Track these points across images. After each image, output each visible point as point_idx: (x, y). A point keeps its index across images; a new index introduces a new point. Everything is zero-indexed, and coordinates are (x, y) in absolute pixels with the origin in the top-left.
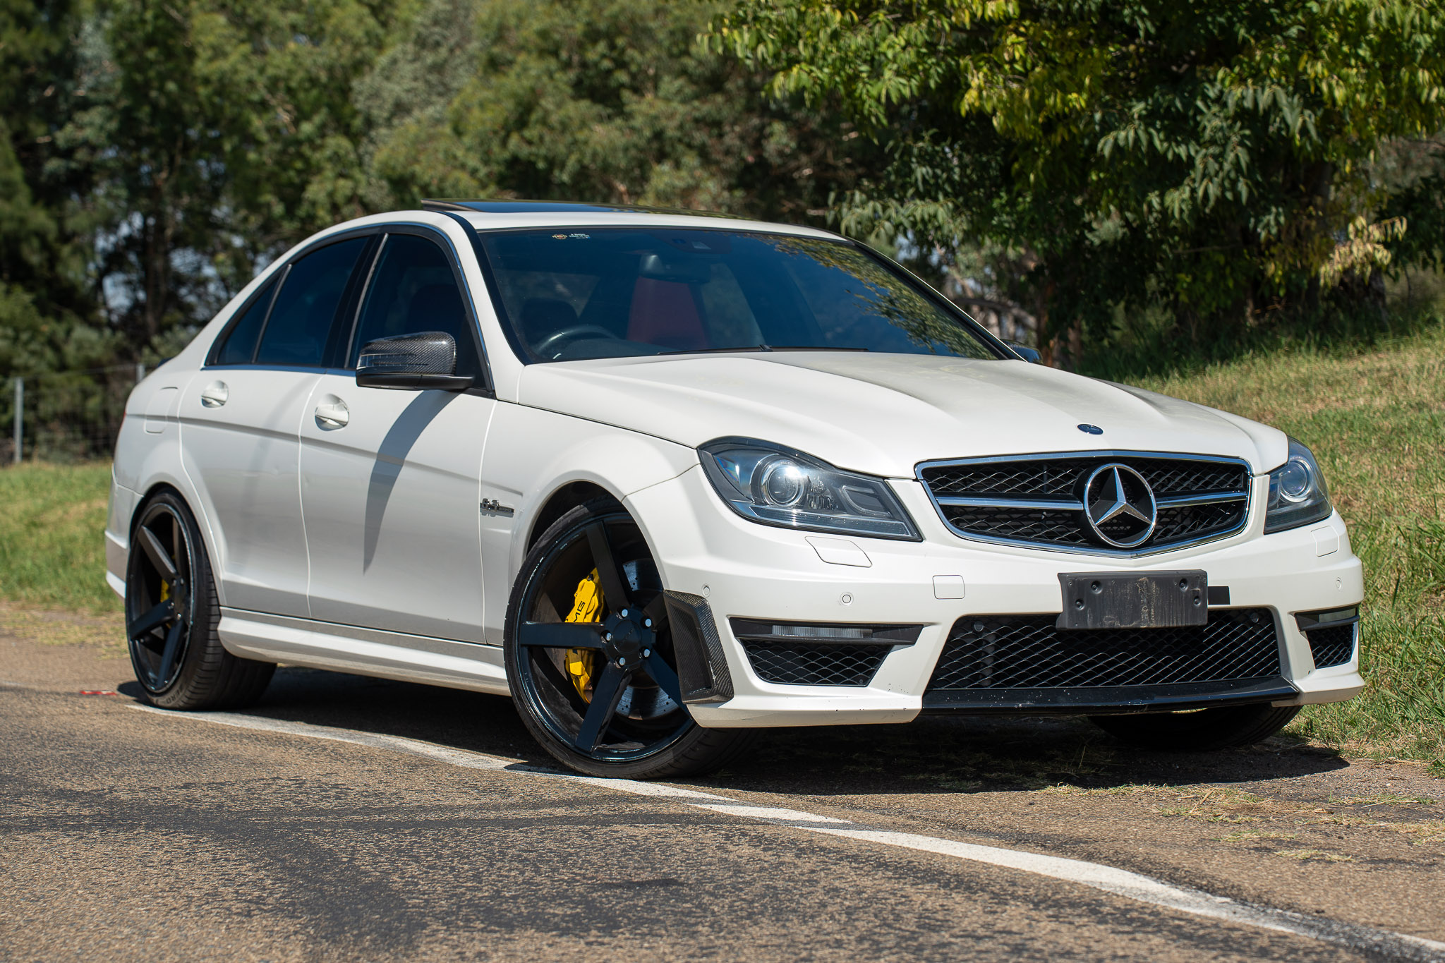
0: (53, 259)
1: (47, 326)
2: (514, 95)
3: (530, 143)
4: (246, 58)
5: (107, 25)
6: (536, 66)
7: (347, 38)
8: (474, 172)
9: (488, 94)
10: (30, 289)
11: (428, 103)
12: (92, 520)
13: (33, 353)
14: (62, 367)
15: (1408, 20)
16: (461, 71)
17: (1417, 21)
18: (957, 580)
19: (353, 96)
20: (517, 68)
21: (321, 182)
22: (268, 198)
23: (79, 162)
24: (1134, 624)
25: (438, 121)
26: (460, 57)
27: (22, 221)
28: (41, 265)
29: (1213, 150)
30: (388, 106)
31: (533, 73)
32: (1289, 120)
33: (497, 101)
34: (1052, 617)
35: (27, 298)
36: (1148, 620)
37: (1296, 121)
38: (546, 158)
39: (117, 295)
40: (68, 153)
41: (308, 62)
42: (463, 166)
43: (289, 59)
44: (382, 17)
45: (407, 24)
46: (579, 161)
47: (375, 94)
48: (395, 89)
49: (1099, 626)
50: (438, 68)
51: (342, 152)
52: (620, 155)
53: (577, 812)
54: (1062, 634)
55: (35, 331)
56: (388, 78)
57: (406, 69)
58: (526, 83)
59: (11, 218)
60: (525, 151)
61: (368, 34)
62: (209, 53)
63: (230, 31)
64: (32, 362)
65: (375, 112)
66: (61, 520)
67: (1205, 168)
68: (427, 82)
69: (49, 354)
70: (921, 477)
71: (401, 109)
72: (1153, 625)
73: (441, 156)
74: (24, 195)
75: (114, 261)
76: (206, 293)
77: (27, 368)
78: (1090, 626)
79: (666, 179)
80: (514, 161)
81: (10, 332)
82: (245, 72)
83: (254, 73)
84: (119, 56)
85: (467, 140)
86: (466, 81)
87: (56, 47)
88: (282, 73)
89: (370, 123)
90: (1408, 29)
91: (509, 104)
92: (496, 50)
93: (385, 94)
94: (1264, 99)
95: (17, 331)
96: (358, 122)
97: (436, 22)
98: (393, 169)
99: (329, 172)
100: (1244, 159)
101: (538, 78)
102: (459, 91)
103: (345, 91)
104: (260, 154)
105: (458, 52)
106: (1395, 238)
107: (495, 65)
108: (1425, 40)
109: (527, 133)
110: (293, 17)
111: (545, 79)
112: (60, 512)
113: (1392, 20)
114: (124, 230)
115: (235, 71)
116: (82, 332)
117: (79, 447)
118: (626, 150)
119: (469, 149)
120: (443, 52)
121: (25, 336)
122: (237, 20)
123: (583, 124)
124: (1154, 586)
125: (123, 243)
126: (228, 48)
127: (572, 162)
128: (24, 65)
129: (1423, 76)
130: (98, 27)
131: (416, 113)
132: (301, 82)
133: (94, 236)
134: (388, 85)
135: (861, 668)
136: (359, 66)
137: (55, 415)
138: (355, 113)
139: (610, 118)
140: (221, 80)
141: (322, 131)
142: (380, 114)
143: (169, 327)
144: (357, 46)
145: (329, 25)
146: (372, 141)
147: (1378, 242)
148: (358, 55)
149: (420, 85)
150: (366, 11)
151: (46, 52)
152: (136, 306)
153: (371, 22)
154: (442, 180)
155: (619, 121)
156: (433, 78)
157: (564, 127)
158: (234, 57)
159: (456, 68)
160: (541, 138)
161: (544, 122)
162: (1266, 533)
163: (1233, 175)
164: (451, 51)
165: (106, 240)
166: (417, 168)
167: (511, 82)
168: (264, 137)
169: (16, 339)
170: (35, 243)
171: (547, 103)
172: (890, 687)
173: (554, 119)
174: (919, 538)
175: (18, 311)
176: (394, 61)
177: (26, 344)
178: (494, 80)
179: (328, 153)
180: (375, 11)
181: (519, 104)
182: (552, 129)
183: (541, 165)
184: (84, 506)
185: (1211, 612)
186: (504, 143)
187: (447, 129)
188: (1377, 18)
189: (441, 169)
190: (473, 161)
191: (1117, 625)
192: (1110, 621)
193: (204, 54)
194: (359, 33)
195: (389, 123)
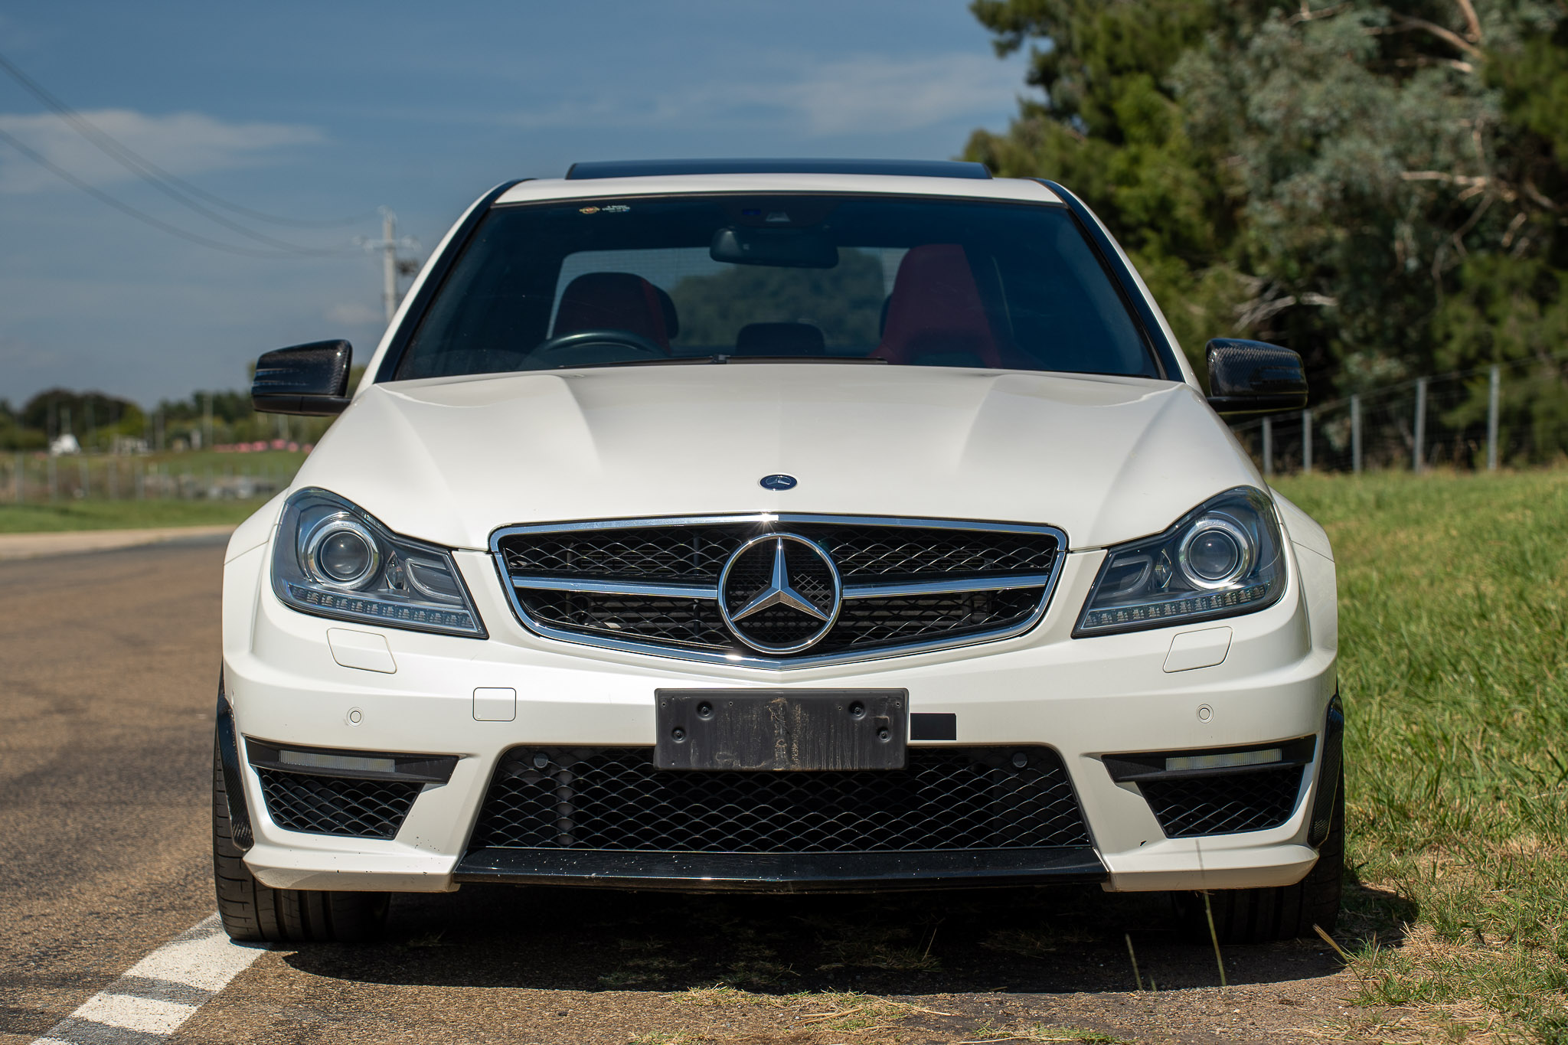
18: (509, 695)
24: (762, 765)
34: (646, 752)
36: (785, 759)
49: (707, 766)
54: (666, 776)
70: (495, 548)
72: (797, 767)
78: (694, 764)
124: (798, 711)
135: (386, 813)
162: (1076, 635)
172: (418, 843)
174: (484, 635)
185: (912, 751)
191: (737, 765)
192: (724, 760)
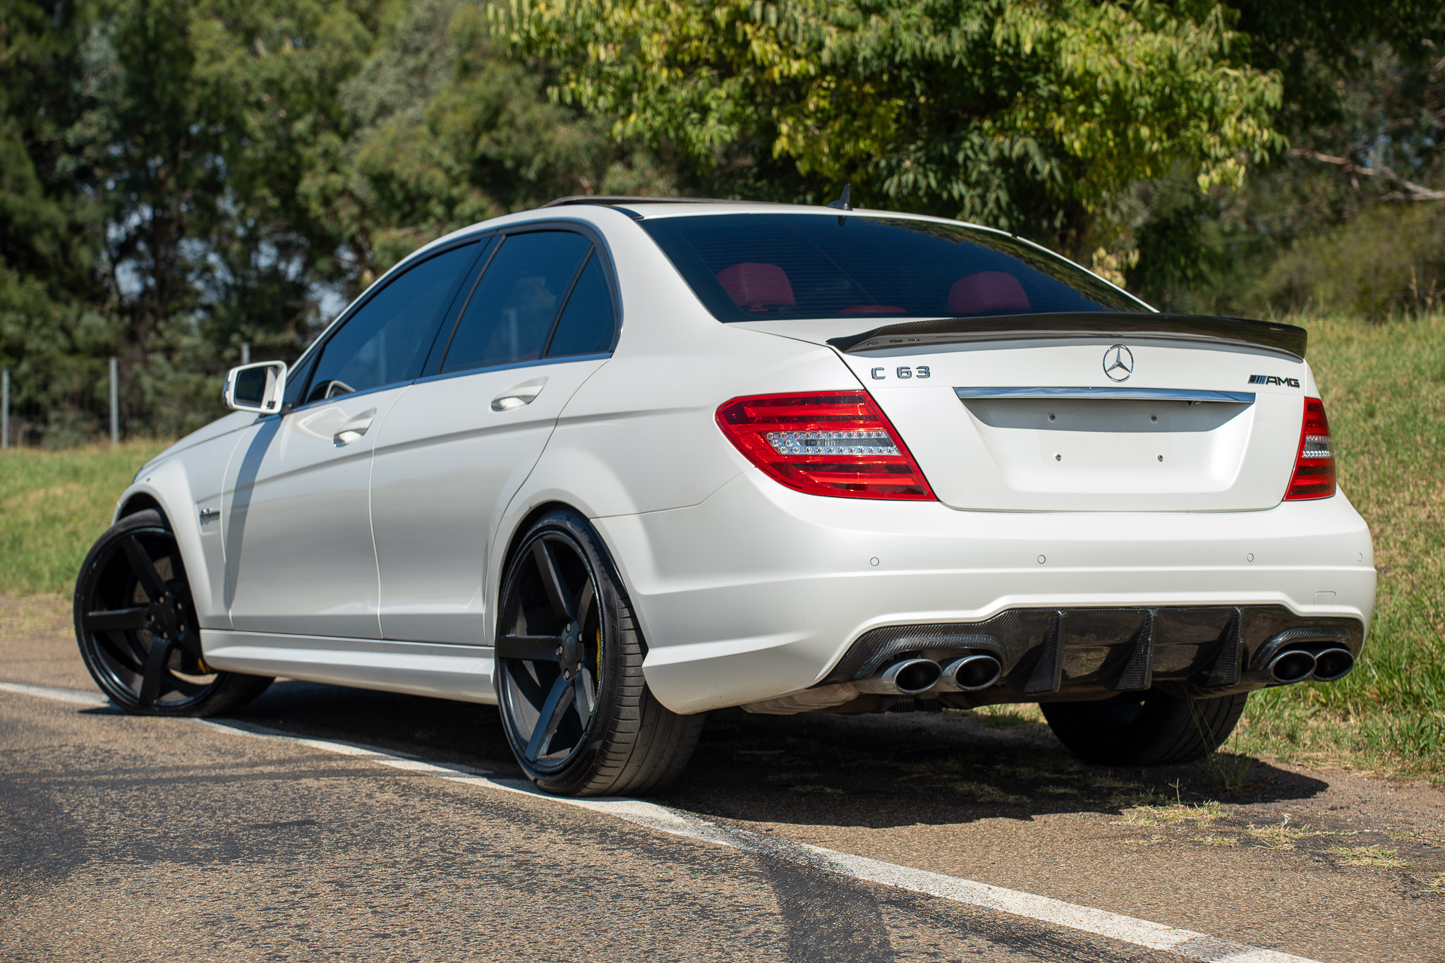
0: (65, 247)
1: (57, 312)
2: (482, 99)
3: (498, 143)
4: (242, 62)
5: (112, 30)
6: (503, 73)
7: (338, 43)
8: (448, 171)
9: (460, 98)
10: (41, 277)
11: (409, 104)
12: (47, 506)
13: (45, 338)
14: (73, 351)
15: (1130, 85)
16: (441, 74)
17: (1137, 86)
19: (340, 97)
20: (484, 76)
21: (314, 177)
22: (264, 192)
23: (88, 158)
25: (415, 122)
26: (439, 62)
27: (35, 215)
28: (55, 256)
29: (979, 191)
30: (373, 107)
31: (501, 78)
32: (1039, 167)
33: (467, 104)
35: (39, 286)
37: (1044, 167)
38: (513, 157)
39: (128, 281)
40: (77, 150)
41: (300, 65)
42: (439, 165)
43: (282, 63)
44: (371, 22)
45: (392, 29)
46: (545, 160)
47: (360, 97)
48: (378, 92)
50: (421, 71)
51: (332, 149)
52: (583, 154)
53: (282, 769)
55: (45, 317)
56: (373, 81)
57: (390, 73)
58: (494, 88)
59: (23, 211)
60: (493, 151)
61: (357, 38)
62: (206, 57)
63: (226, 36)
64: (44, 346)
65: (361, 113)
66: (20, 506)
67: (973, 207)
68: (409, 86)
69: (62, 340)
71: (384, 110)
73: (418, 155)
74: (35, 189)
75: (125, 250)
76: (213, 277)
77: (39, 352)
79: (619, 179)
80: (483, 161)
81: (23, 318)
82: (240, 76)
83: (249, 76)
84: (123, 59)
85: (443, 140)
86: (442, 83)
87: (64, 51)
88: (276, 75)
89: (357, 123)
90: (1130, 92)
91: (478, 107)
92: (469, 56)
93: (370, 97)
94: (1018, 149)
95: (29, 316)
96: (346, 121)
97: (418, 28)
98: (374, 167)
99: (321, 167)
100: (1004, 198)
101: (505, 83)
102: (438, 93)
103: (333, 92)
104: (256, 151)
105: (437, 57)
106: (1129, 266)
107: (466, 70)
108: (1146, 100)
109: (495, 134)
110: (286, 23)
111: (512, 85)
112: (20, 498)
113: (1116, 84)
114: (135, 220)
115: (231, 74)
116: (92, 318)
117: (87, 426)
118: (588, 149)
119: (444, 149)
120: (424, 56)
121: (37, 322)
122: (233, 26)
123: (548, 126)
125: (133, 232)
126: (225, 52)
127: (538, 162)
128: (34, 69)
129: (1145, 132)
130: (104, 32)
131: (398, 113)
132: (294, 85)
133: (105, 227)
134: (372, 88)
136: (348, 70)
137: (65, 395)
138: (342, 114)
139: (574, 119)
140: (217, 83)
141: (315, 129)
142: (365, 113)
143: (174, 313)
144: (346, 50)
145: (320, 31)
146: (357, 140)
147: (1116, 270)
148: (347, 58)
149: (402, 88)
150: (353, 18)
151: (55, 55)
152: (146, 291)
153: (359, 27)
154: (419, 178)
155: (582, 123)
156: (414, 81)
157: (530, 128)
158: (230, 61)
159: (435, 72)
160: (509, 139)
161: (511, 123)
163: (996, 212)
164: (432, 55)
165: (118, 229)
166: (396, 167)
167: (480, 86)
168: (260, 135)
169: (28, 325)
170: (47, 233)
171: (515, 106)
173: (521, 120)
175: (30, 299)
176: (379, 65)
177: (38, 329)
178: (466, 85)
179: (319, 149)
180: (364, 17)
181: (487, 108)
182: (518, 131)
183: (509, 164)
184: (41, 493)
186: (474, 143)
187: (424, 129)
188: (1104, 81)
189: (417, 167)
190: (448, 160)
193: (201, 58)
194: (348, 38)
195: (373, 123)
